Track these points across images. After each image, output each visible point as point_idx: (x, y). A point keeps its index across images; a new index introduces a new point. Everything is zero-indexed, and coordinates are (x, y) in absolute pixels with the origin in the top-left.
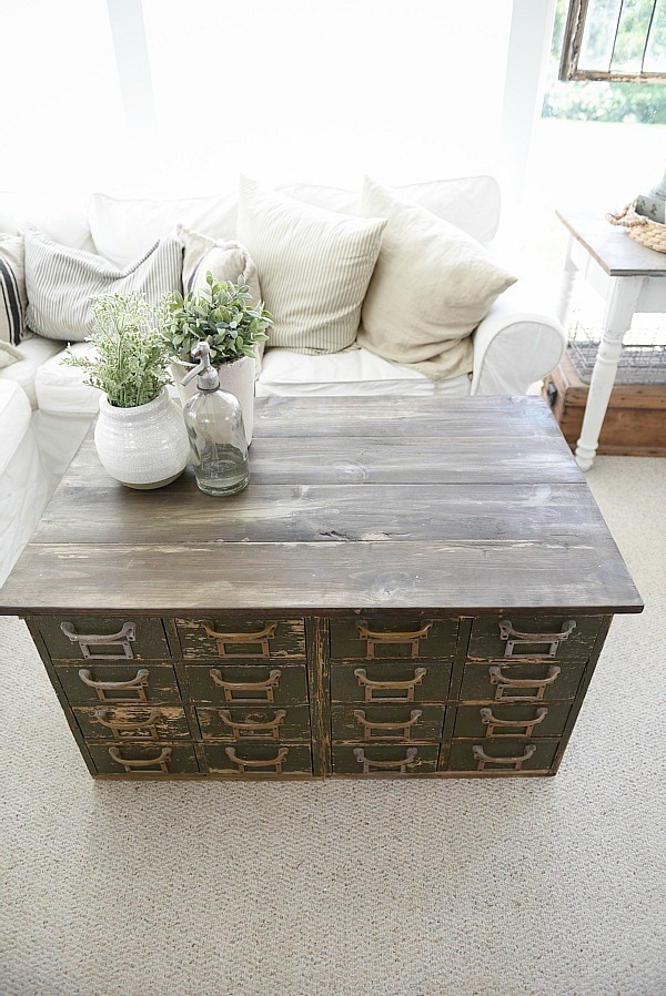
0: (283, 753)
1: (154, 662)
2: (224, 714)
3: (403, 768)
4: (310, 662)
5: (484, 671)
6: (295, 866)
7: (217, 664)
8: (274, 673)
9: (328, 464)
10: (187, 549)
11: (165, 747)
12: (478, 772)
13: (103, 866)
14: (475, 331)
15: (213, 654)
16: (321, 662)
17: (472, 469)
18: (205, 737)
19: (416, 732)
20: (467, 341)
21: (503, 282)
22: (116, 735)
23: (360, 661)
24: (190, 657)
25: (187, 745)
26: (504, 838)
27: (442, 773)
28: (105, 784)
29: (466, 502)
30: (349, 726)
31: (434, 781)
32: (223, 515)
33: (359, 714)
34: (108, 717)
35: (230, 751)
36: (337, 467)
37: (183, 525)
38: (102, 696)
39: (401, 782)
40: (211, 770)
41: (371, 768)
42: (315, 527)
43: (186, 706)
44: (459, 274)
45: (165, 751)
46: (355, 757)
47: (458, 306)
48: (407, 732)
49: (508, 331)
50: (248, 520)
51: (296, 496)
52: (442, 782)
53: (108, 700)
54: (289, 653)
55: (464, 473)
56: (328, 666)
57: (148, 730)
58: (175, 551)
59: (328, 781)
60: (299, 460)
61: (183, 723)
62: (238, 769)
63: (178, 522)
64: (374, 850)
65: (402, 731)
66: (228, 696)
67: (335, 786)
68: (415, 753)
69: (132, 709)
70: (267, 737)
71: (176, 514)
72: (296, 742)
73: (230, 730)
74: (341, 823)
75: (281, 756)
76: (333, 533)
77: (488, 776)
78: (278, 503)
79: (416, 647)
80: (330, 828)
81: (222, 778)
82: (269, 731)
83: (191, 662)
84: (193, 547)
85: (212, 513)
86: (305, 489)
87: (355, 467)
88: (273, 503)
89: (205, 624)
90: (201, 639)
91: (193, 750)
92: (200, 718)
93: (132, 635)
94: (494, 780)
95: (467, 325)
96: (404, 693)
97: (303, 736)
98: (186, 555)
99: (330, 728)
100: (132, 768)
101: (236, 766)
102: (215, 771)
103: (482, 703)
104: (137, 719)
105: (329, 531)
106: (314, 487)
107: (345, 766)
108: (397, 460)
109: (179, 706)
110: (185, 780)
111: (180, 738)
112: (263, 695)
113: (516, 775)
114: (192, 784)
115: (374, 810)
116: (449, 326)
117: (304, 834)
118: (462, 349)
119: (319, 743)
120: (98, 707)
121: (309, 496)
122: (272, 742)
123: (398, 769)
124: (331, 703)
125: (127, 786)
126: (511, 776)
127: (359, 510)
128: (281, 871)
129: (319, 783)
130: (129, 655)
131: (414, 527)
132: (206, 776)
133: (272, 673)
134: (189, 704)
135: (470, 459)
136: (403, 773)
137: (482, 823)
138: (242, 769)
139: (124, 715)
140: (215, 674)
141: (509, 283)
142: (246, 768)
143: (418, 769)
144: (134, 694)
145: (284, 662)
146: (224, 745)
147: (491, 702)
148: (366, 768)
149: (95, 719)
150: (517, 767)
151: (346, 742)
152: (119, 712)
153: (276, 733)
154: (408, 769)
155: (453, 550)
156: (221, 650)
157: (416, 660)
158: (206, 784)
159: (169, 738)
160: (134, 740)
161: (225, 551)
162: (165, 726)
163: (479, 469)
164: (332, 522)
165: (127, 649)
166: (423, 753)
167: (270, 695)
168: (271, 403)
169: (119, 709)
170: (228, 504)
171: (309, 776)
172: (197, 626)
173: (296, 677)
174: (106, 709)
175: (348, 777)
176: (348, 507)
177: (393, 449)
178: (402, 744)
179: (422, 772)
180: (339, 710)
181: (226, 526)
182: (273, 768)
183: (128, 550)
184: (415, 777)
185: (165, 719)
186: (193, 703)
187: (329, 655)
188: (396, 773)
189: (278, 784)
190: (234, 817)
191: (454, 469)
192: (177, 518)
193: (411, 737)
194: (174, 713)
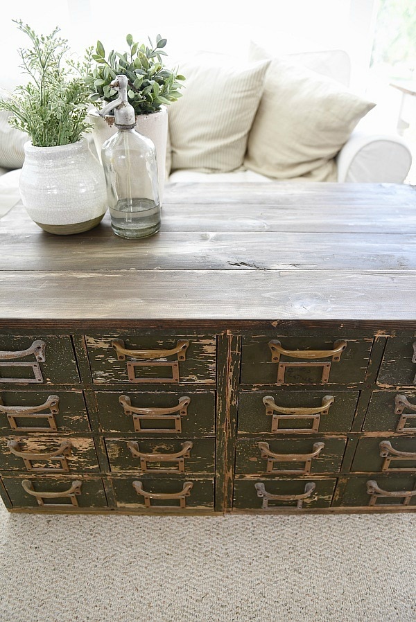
0: (187, 487)
1: (63, 387)
2: (132, 445)
3: (300, 503)
4: (219, 388)
5: (391, 399)
6: (200, 598)
7: (127, 389)
8: (184, 400)
9: (231, 219)
10: (101, 275)
11: (75, 480)
12: (369, 508)
13: (10, 596)
14: (339, 152)
15: (123, 378)
16: (230, 389)
17: (362, 224)
18: (113, 470)
19: (317, 466)
20: (332, 162)
21: (364, 107)
22: (28, 466)
23: (268, 388)
24: (99, 381)
25: (96, 478)
26: (400, 571)
27: (334, 508)
28: (19, 517)
29: (364, 244)
30: (253, 459)
31: (327, 516)
32: (136, 251)
33: (264, 447)
34: (20, 447)
35: (138, 485)
36: (241, 221)
37: (97, 258)
38: (13, 424)
39: (297, 517)
40: (119, 505)
41: (271, 503)
42: (224, 259)
43: (95, 436)
44: (329, 103)
45: (75, 484)
46: (256, 491)
47: (327, 129)
48: (308, 466)
49: (368, 149)
50: (159, 255)
51: (204, 239)
52: (335, 518)
53: (19, 429)
54: (199, 378)
55: (356, 226)
56: (237, 393)
57: (58, 461)
58: (88, 276)
59: (228, 516)
60: (205, 217)
61: (93, 455)
62: (143, 503)
63: (93, 256)
64: (276, 582)
65: (302, 465)
66: (137, 424)
67: (235, 521)
68: (314, 487)
69: (43, 439)
70: (173, 470)
71: (91, 251)
72: (201, 476)
73: (136, 462)
74: (242, 556)
75: (186, 490)
76: (243, 263)
77: (377, 512)
78: (187, 243)
79: (327, 371)
80: (232, 560)
81: (129, 512)
82: (175, 464)
83: (100, 388)
84: (106, 273)
85: (125, 250)
86: (212, 235)
87: (255, 221)
88: (184, 244)
89: (115, 342)
90: (111, 361)
91: (102, 484)
92: (109, 450)
93: (41, 356)
94: (383, 516)
95: (333, 146)
96: (309, 423)
97: (208, 470)
98: (99, 279)
99: (233, 461)
100: (45, 500)
101: (141, 500)
102: (123, 505)
103: (383, 434)
104: (48, 450)
105: (238, 262)
106: (221, 233)
107: (246, 501)
108: (294, 217)
109: (88, 436)
110: (94, 514)
111: (89, 471)
112: (171, 425)
113: (403, 511)
114: (100, 518)
115: (273, 544)
116: (319, 147)
117: (207, 567)
118: (329, 167)
119: (223, 476)
120: (10, 437)
121: (217, 239)
122: (178, 476)
123: (295, 504)
124: (237, 434)
125: (40, 519)
126: (398, 511)
127: (264, 248)
128: (186, 603)
129: (219, 518)
130: (38, 378)
131: (319, 260)
132: (114, 510)
133: (181, 399)
134: (98, 435)
135: (359, 218)
136: (299, 508)
137: (376, 555)
138: (147, 502)
139: (35, 446)
140: (125, 401)
141: (370, 107)
142: (153, 502)
143: (314, 504)
144: (44, 423)
145: (193, 388)
146: (131, 479)
147: (392, 434)
148: (265, 502)
149: (8, 450)
150: (406, 502)
151: (248, 477)
152: (31, 443)
153: (182, 466)
154: (304, 505)
155: (361, 277)
156: (131, 374)
157: (326, 387)
158: (114, 518)
159: (79, 471)
160: (45, 472)
161: (137, 277)
162: (75, 458)
163: (369, 224)
164: (240, 256)
165: (37, 371)
166: (321, 488)
167: (178, 424)
168: (177, 186)
169: (30, 439)
170: (140, 244)
171: (209, 511)
172: (107, 346)
173: (204, 405)
174: (17, 439)
175: (247, 512)
176: (253, 246)
177: (288, 212)
178: (301, 478)
179: (317, 507)
180: (243, 442)
181: (139, 258)
182: (177, 502)
183: (42, 276)
184: (309, 513)
185: (74, 450)
186: (102, 434)
187: (239, 380)
188: (292, 509)
189: (181, 519)
190: (139, 549)
191: (346, 224)
192: (92, 253)
193: (312, 471)
194: (84, 444)
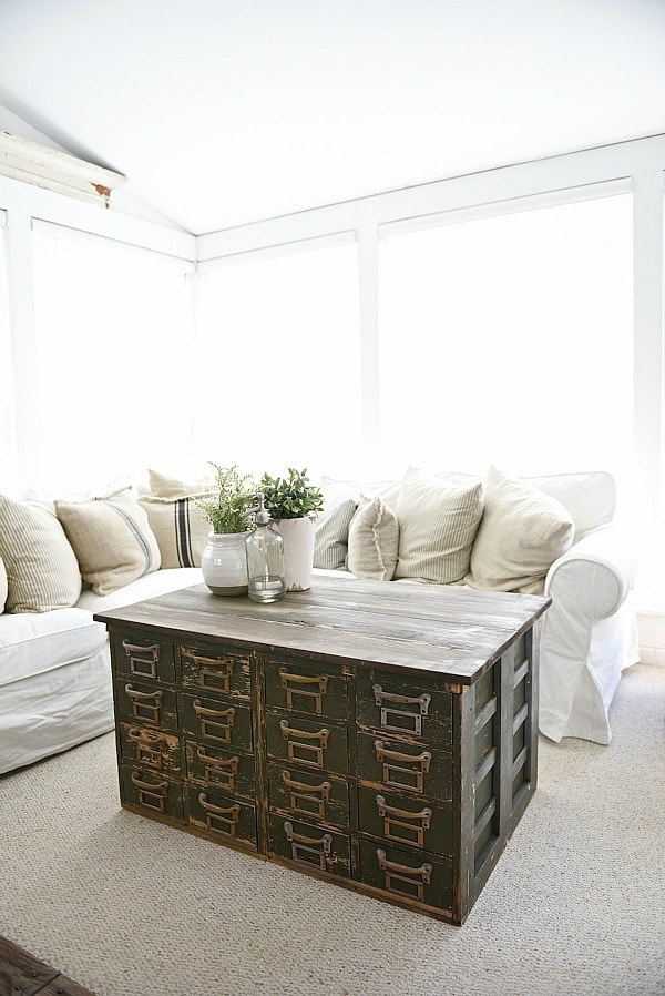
1: (166, 685)
3: (322, 860)
4: (253, 704)
7: (199, 695)
9: (341, 601)
11: (165, 780)
12: (387, 893)
15: (198, 684)
16: (260, 708)
18: (189, 776)
19: (330, 813)
22: (139, 758)
23: (284, 711)
24: (185, 685)
25: (178, 783)
27: (357, 883)
28: (127, 814)
30: (280, 790)
33: (286, 776)
35: (203, 797)
36: (345, 603)
38: (135, 712)
40: (192, 820)
43: (180, 736)
45: (164, 783)
46: (285, 832)
47: (531, 547)
48: (321, 810)
51: (302, 608)
52: (356, 895)
53: (139, 718)
54: (241, 693)
56: (264, 712)
57: (157, 758)
61: (177, 756)
62: (206, 822)
65: (317, 808)
66: (203, 729)
69: (150, 731)
70: (226, 787)
72: (245, 800)
76: (302, 621)
79: (318, 703)
81: (197, 831)
82: (227, 780)
83: (185, 690)
90: (193, 668)
91: (181, 790)
92: (187, 753)
93: (156, 656)
94: (401, 911)
95: (541, 565)
97: (250, 795)
99: (267, 789)
100: (144, 797)
101: (205, 819)
103: (375, 785)
104: (152, 744)
109: (176, 735)
110: (174, 827)
111: (174, 773)
112: (223, 734)
113: (423, 911)
114: (177, 831)
116: (526, 564)
118: (538, 584)
119: (261, 806)
120: (133, 725)
122: (230, 796)
124: (268, 757)
125: (137, 818)
126: (419, 909)
129: (262, 864)
130: (153, 675)
131: (357, 627)
132: (187, 825)
136: (323, 868)
138: (209, 823)
142: (212, 823)
143: (335, 869)
144: (153, 715)
145: (238, 702)
146: (200, 790)
147: (382, 787)
148: (294, 849)
150: (420, 894)
151: (279, 811)
152: (144, 736)
153: (232, 784)
154: (328, 867)
156: (202, 681)
157: (321, 719)
159: (168, 771)
160: (148, 767)
162: (167, 757)
165: (153, 669)
167: (228, 735)
169: (144, 730)
171: (254, 849)
172: (191, 655)
174: (137, 729)
180: (273, 766)
182: (229, 828)
185: (167, 748)
186: (184, 734)
187: (264, 701)
189: (232, 852)
193: (326, 818)
194: (173, 742)
